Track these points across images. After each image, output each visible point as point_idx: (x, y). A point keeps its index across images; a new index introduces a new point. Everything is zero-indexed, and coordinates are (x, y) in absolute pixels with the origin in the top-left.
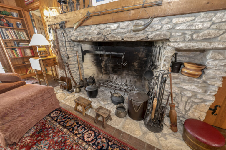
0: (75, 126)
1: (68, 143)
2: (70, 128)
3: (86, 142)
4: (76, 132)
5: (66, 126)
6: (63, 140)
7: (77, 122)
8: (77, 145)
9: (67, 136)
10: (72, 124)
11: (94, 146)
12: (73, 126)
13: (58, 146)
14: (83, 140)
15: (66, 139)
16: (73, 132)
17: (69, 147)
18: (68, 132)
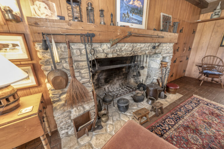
0: (161, 128)
1: (178, 134)
2: (164, 132)
3: (175, 124)
4: (167, 128)
5: (161, 134)
6: (175, 137)
7: (157, 126)
8: (178, 129)
9: (171, 134)
10: (159, 130)
11: (178, 121)
12: (161, 129)
13: (180, 141)
14: (174, 125)
15: (174, 136)
16: (167, 130)
17: (181, 134)
18: (167, 133)
